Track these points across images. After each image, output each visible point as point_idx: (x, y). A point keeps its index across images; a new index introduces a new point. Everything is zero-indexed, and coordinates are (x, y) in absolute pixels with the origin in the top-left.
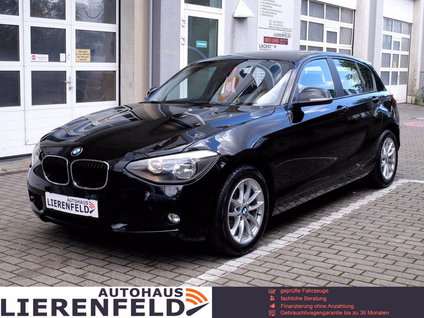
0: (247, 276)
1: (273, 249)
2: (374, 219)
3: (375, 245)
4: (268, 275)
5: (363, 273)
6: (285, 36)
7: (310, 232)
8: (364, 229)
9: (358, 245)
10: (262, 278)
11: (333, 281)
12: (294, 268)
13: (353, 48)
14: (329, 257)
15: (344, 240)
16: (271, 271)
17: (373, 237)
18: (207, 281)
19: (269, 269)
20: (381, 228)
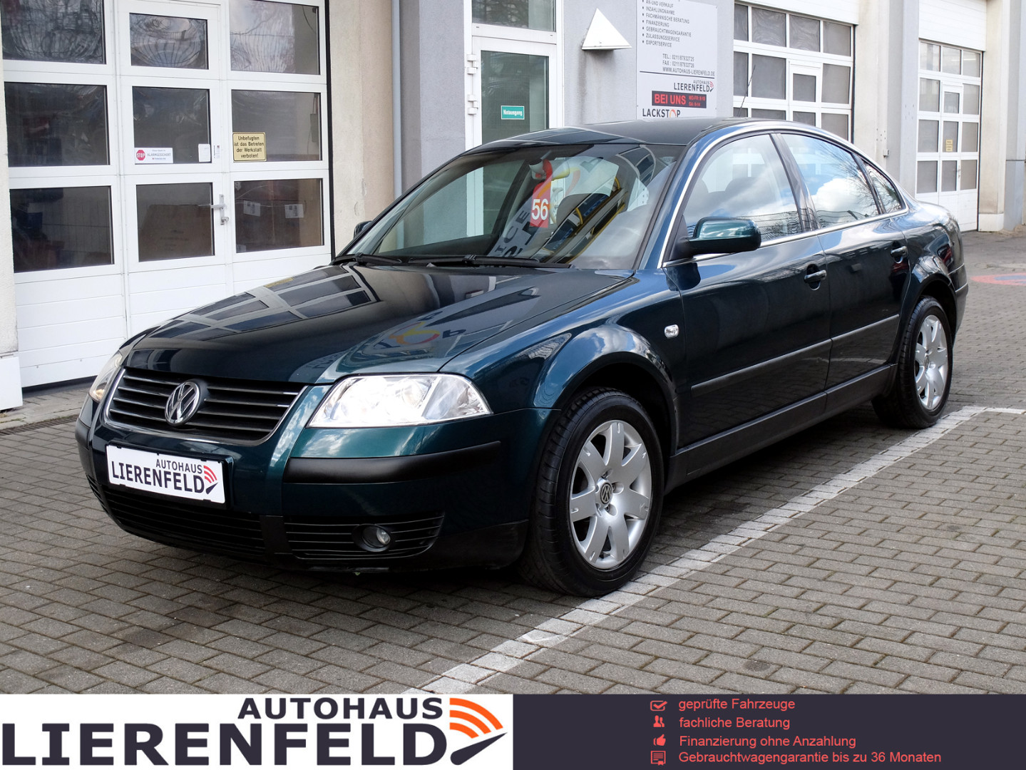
0: (629, 634)
1: (684, 571)
2: (909, 498)
3: (911, 557)
4: (675, 631)
5: (885, 620)
6: (699, 89)
7: (765, 531)
8: (887, 521)
9: (873, 558)
10: (661, 638)
11: (819, 639)
12: (732, 612)
13: (852, 110)
14: (809, 587)
15: (842, 548)
16: (682, 621)
17: (907, 540)
18: (541, 647)
19: (675, 617)
20: (924, 518)
